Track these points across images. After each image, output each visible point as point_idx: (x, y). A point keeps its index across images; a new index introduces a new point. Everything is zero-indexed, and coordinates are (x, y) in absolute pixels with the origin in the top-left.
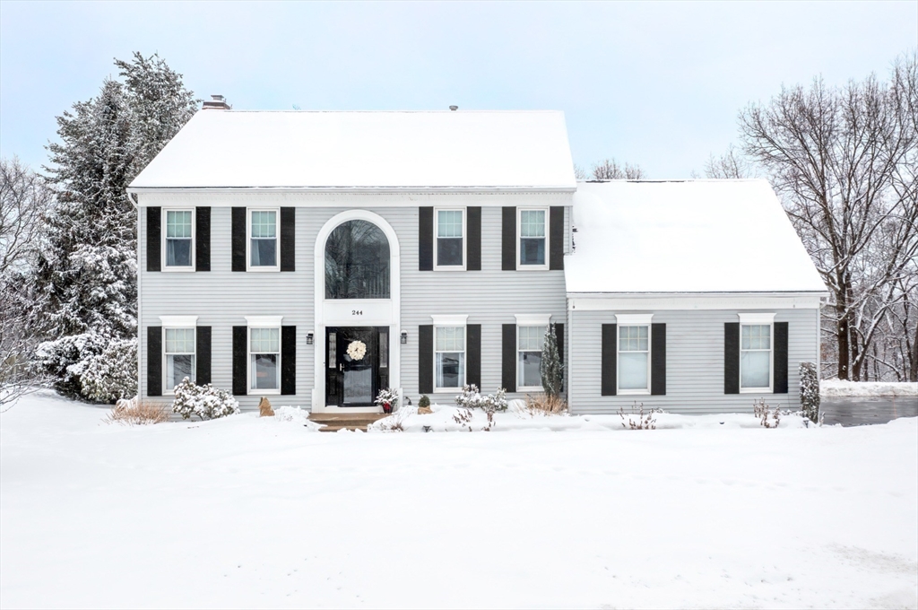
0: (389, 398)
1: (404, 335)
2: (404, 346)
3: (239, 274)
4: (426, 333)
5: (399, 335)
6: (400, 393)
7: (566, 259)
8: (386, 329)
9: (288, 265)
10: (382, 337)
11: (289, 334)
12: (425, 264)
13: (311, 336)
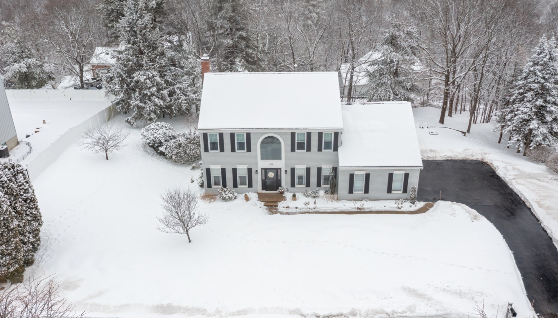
0: (282, 190)
1: (286, 171)
2: (286, 175)
3: (233, 153)
4: (293, 170)
5: (284, 171)
6: (285, 187)
7: (339, 149)
8: (280, 169)
9: (249, 150)
10: (279, 171)
11: (250, 170)
12: (293, 150)
13: (257, 171)
